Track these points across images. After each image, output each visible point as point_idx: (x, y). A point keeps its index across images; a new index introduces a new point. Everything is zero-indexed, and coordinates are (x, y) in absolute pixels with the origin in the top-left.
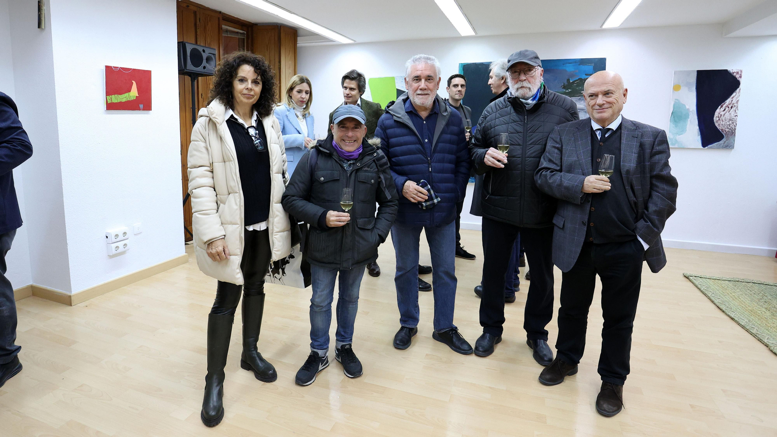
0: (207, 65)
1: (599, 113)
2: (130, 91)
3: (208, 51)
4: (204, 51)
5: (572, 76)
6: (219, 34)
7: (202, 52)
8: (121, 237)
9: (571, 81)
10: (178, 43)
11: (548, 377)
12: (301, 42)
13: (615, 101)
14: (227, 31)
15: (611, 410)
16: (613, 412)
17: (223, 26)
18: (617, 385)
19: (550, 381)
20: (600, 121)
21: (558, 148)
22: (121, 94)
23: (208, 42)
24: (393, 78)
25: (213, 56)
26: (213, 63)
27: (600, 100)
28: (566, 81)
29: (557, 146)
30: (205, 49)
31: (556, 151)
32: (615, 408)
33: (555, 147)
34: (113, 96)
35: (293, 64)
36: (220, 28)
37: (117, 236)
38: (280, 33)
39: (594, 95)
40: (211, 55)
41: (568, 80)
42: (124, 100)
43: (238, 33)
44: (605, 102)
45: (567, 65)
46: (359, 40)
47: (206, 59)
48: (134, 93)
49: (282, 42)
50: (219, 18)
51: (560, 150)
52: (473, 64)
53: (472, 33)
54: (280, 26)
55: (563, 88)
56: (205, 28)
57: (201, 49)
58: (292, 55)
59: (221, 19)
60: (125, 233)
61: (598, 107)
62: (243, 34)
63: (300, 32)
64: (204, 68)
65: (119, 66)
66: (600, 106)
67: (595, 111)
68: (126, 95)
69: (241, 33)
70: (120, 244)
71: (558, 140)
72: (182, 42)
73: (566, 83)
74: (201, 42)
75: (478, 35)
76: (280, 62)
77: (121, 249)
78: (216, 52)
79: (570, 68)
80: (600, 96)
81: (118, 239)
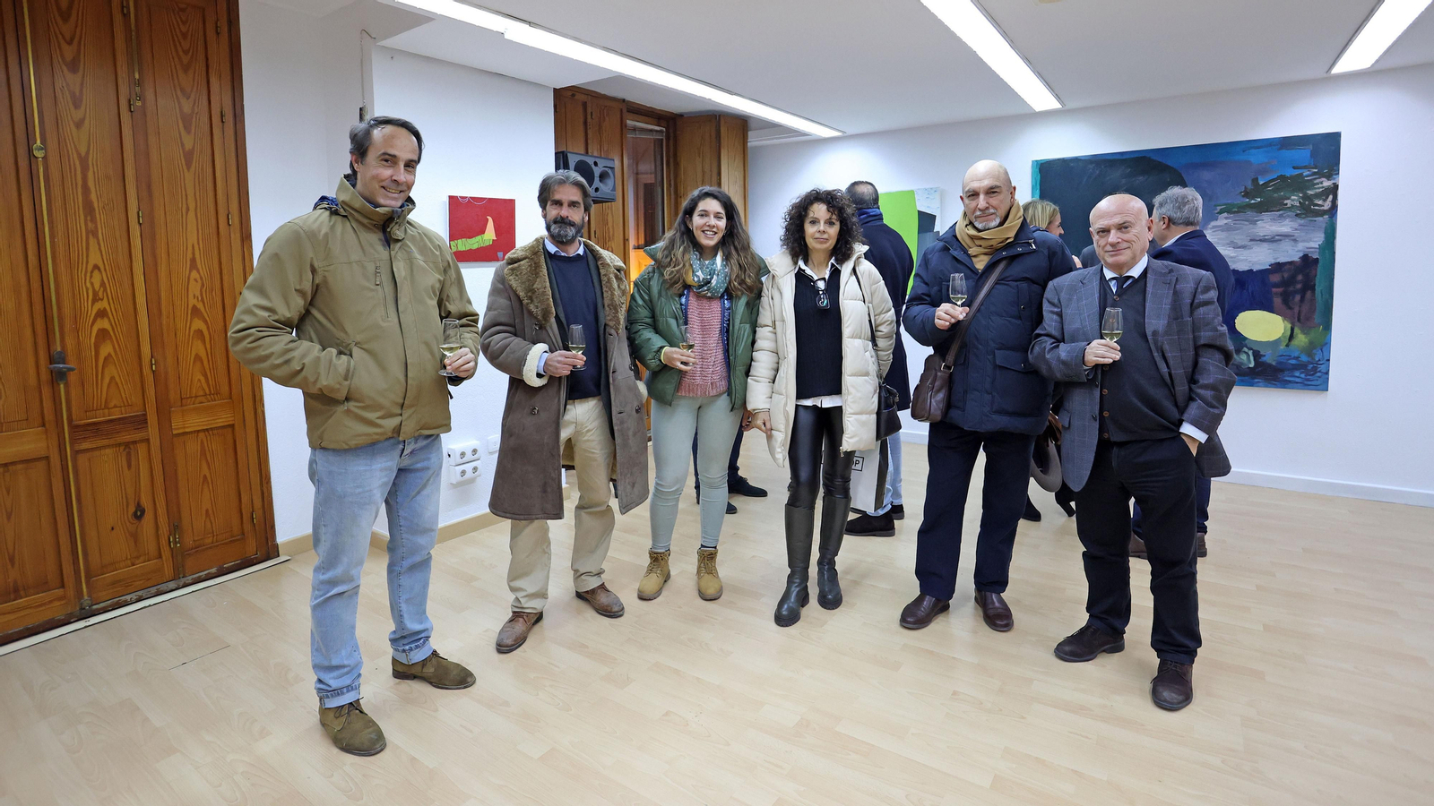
0: (601, 186)
1: (1112, 256)
2: (484, 233)
3: (602, 163)
4: (596, 164)
5: (1264, 172)
6: (622, 134)
7: (593, 166)
8: (469, 456)
9: (1261, 183)
10: (556, 153)
11: (1067, 648)
12: (754, 140)
13: (1134, 239)
14: (635, 129)
15: (1175, 701)
16: (1179, 703)
17: (628, 122)
18: (1183, 664)
19: (1071, 656)
20: (1114, 267)
21: (1057, 313)
22: (470, 237)
23: (605, 149)
24: (912, 192)
25: (610, 171)
26: (610, 182)
27: (1113, 237)
28: (1250, 182)
29: (1056, 310)
30: (598, 160)
31: (1055, 317)
32: (1181, 698)
33: (1052, 312)
34: (460, 241)
35: (742, 176)
36: (623, 125)
37: (463, 454)
38: (720, 127)
39: (1105, 231)
40: (607, 169)
41: (1255, 180)
42: (475, 247)
43: (651, 130)
44: (1120, 240)
45: (1253, 151)
46: (850, 131)
47: (600, 177)
48: (489, 235)
49: (722, 141)
50: (621, 110)
51: (1060, 315)
52: (1059, 160)
53: (1055, 105)
54: (720, 116)
55: (1243, 196)
56: (600, 126)
57: (590, 161)
58: (738, 162)
59: (625, 111)
60: (475, 451)
61: (1111, 249)
62: (661, 131)
63: (752, 124)
64: (597, 190)
65: (469, 196)
66: (1113, 245)
67: (1107, 254)
68: (479, 238)
69: (657, 131)
70: (468, 467)
71: (1056, 301)
72: (563, 152)
73: (1250, 186)
74: (594, 150)
75: (1067, 108)
76: (719, 174)
77: (469, 474)
78: (617, 164)
79: (1257, 158)
80: (1113, 232)
81: (465, 459)
